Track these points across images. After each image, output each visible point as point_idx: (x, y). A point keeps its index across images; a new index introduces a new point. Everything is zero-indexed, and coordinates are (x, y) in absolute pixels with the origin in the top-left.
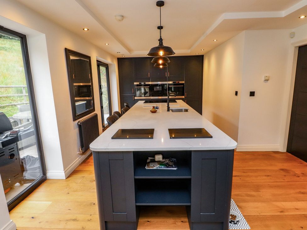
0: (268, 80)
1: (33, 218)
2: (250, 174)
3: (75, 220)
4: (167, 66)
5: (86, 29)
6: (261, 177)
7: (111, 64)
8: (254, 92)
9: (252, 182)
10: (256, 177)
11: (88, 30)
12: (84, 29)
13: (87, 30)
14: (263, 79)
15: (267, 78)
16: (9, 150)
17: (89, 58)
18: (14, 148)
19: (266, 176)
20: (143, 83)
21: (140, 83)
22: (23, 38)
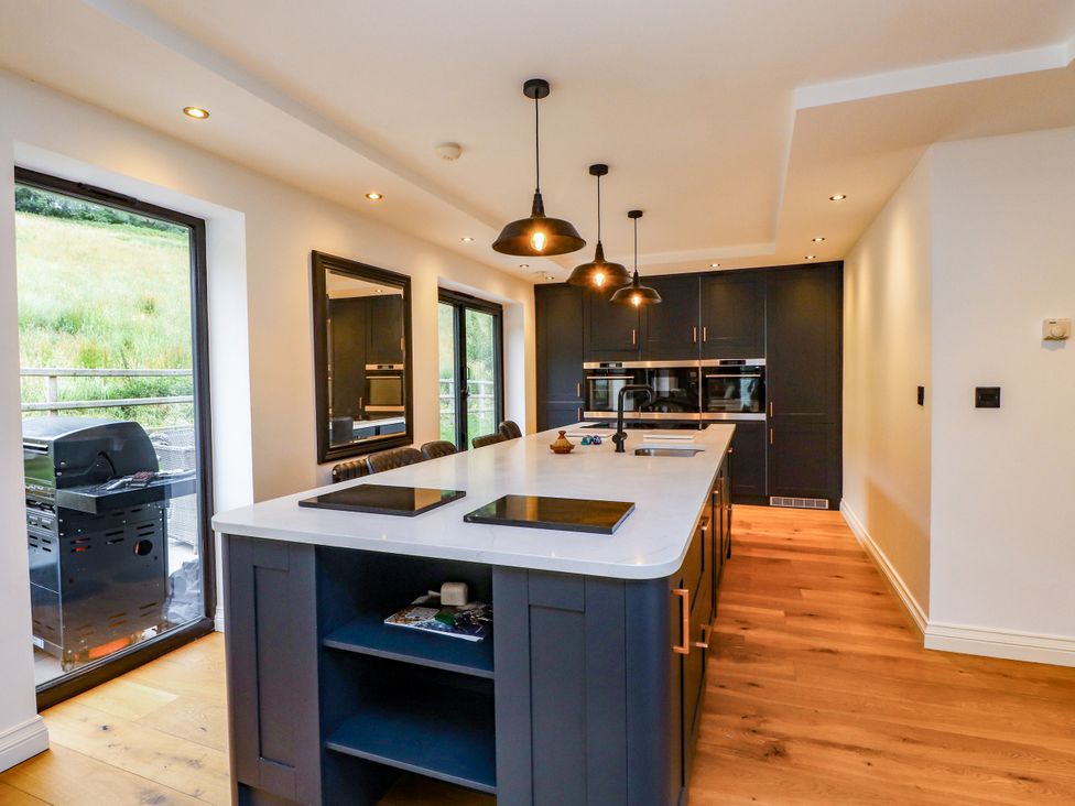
0: (1063, 338)
1: (105, 728)
2: (934, 753)
3: (195, 764)
4: (656, 298)
5: (374, 196)
6: (982, 777)
7: (509, 305)
8: (999, 389)
9: (918, 788)
10: (955, 769)
11: (381, 197)
12: (367, 196)
13: (377, 197)
14: (1039, 334)
15: (1056, 331)
16: (139, 528)
17: (404, 281)
18: (152, 525)
19: (1010, 775)
20: (612, 366)
21: (602, 365)
22: (197, 228)
